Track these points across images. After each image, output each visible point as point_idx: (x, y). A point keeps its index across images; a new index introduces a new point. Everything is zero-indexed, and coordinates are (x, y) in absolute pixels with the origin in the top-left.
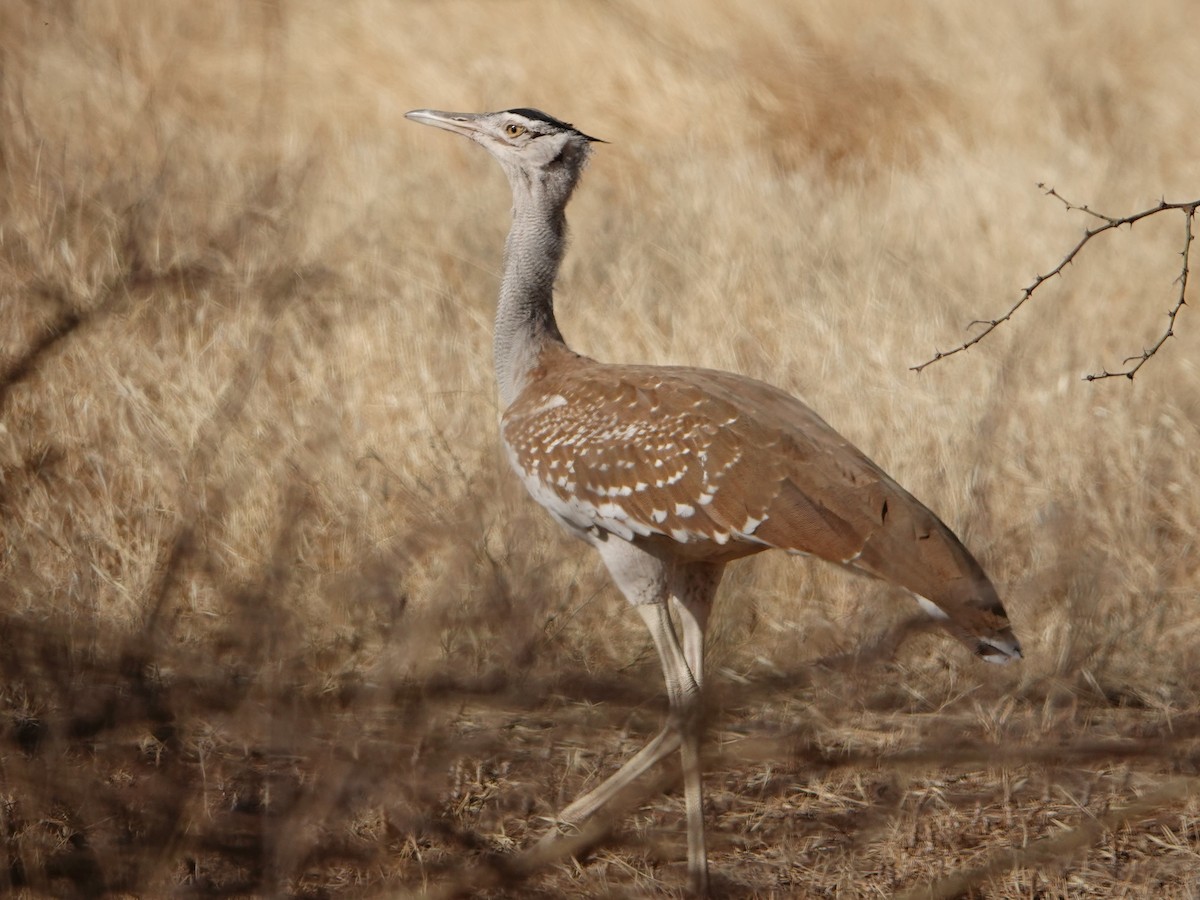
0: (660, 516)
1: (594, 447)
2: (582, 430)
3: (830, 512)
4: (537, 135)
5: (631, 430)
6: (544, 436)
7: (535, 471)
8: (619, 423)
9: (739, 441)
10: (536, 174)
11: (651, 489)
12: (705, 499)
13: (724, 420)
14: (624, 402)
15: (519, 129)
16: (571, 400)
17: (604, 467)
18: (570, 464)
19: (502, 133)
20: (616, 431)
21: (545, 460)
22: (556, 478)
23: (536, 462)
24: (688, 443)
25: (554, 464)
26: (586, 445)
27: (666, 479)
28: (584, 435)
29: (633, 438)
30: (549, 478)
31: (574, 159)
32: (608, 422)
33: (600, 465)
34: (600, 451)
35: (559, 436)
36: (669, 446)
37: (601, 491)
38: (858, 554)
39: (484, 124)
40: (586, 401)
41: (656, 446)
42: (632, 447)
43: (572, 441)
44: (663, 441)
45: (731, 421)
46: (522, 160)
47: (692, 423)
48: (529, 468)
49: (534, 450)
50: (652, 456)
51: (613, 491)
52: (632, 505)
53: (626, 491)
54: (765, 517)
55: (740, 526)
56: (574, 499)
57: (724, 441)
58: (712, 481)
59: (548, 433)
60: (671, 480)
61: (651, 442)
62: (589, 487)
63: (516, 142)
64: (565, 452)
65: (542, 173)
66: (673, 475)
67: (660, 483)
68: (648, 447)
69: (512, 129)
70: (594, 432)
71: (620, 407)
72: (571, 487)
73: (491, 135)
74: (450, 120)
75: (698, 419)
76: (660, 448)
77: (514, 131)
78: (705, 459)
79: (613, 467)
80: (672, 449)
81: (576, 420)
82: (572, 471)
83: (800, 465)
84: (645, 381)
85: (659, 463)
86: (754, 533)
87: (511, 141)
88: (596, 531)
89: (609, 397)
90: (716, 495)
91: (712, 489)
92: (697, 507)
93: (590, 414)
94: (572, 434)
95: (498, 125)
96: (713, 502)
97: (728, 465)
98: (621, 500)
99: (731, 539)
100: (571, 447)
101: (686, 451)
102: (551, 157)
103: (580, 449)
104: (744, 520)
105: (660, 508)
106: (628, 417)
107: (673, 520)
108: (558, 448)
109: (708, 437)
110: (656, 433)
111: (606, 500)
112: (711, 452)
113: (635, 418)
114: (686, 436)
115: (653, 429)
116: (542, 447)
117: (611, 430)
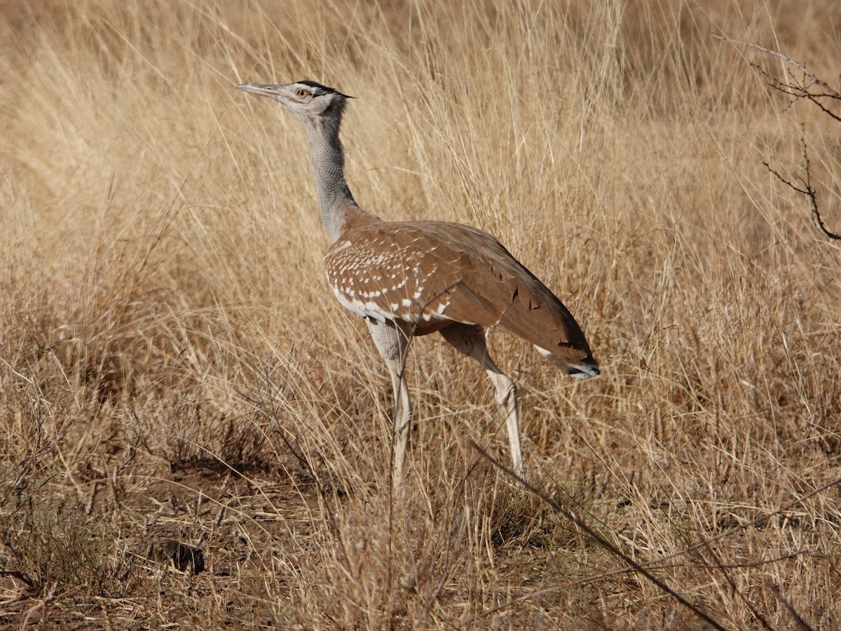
0: (395, 307)
1: (362, 270)
2: (357, 260)
3: (483, 298)
4: (315, 96)
5: (381, 258)
6: (339, 265)
7: (336, 286)
8: (374, 255)
9: (436, 260)
10: (318, 119)
11: (390, 291)
12: (417, 295)
13: (428, 248)
14: (378, 241)
15: (305, 93)
16: (353, 243)
17: (367, 281)
18: (351, 280)
19: (294, 95)
20: (373, 259)
21: (340, 278)
22: (345, 289)
23: (336, 280)
24: (408, 263)
25: (344, 281)
26: (359, 268)
27: (397, 285)
28: (358, 263)
29: (381, 263)
30: (342, 289)
31: (338, 108)
32: (369, 254)
33: (365, 280)
34: (365, 272)
35: (346, 264)
36: (399, 266)
37: (366, 295)
38: (498, 322)
39: (283, 90)
40: (361, 242)
41: (392, 267)
42: (381, 268)
43: (352, 267)
44: (396, 263)
45: (434, 249)
46: (308, 111)
47: (411, 252)
48: (334, 284)
49: (335, 273)
50: (390, 272)
51: (372, 294)
52: (381, 302)
53: (378, 294)
54: (448, 303)
55: (436, 310)
56: (354, 300)
57: (428, 260)
58: (420, 285)
59: (342, 263)
60: (400, 286)
61: (390, 264)
62: (360, 293)
63: (304, 101)
64: (349, 273)
65: (320, 118)
66: (401, 282)
67: (394, 288)
68: (389, 268)
69: (302, 93)
70: (363, 260)
71: (376, 245)
72: (352, 293)
73: (288, 97)
74: (263, 89)
75: (415, 249)
76: (395, 267)
77: (302, 94)
78: (417, 272)
79: (371, 280)
80: (401, 268)
81: (354, 254)
82: (352, 284)
83: (470, 272)
84: (391, 229)
85: (394, 276)
86: (443, 313)
87: (300, 100)
88: (368, 319)
89: (371, 239)
90: (423, 292)
91: (420, 289)
92: (413, 301)
93: (361, 250)
94: (352, 262)
95: (292, 91)
96: (421, 297)
97: (429, 275)
98: (375, 300)
99: (432, 318)
100: (352, 270)
101: (408, 268)
102: (325, 108)
103: (356, 271)
104: (438, 306)
105: (395, 303)
106: (379, 250)
107: (402, 309)
108: (345, 271)
109: (419, 259)
110: (393, 259)
111: (368, 300)
112: (420, 267)
113: (383, 250)
114: (408, 259)
115: (392, 256)
116: (339, 271)
117: (371, 258)
